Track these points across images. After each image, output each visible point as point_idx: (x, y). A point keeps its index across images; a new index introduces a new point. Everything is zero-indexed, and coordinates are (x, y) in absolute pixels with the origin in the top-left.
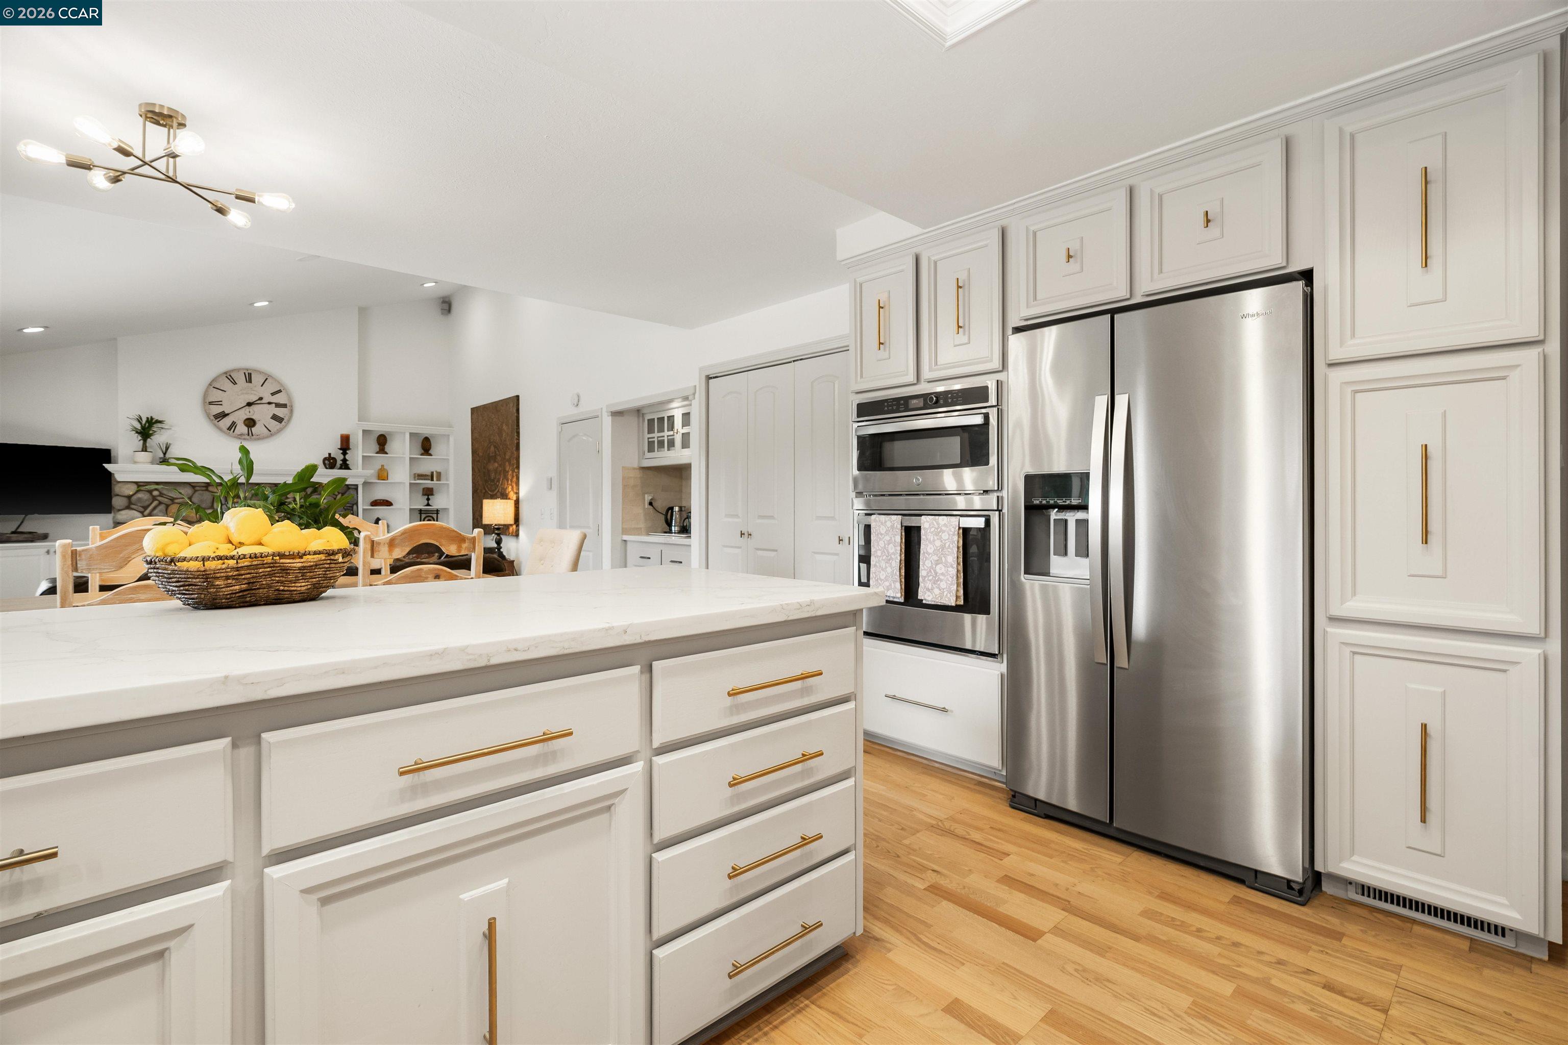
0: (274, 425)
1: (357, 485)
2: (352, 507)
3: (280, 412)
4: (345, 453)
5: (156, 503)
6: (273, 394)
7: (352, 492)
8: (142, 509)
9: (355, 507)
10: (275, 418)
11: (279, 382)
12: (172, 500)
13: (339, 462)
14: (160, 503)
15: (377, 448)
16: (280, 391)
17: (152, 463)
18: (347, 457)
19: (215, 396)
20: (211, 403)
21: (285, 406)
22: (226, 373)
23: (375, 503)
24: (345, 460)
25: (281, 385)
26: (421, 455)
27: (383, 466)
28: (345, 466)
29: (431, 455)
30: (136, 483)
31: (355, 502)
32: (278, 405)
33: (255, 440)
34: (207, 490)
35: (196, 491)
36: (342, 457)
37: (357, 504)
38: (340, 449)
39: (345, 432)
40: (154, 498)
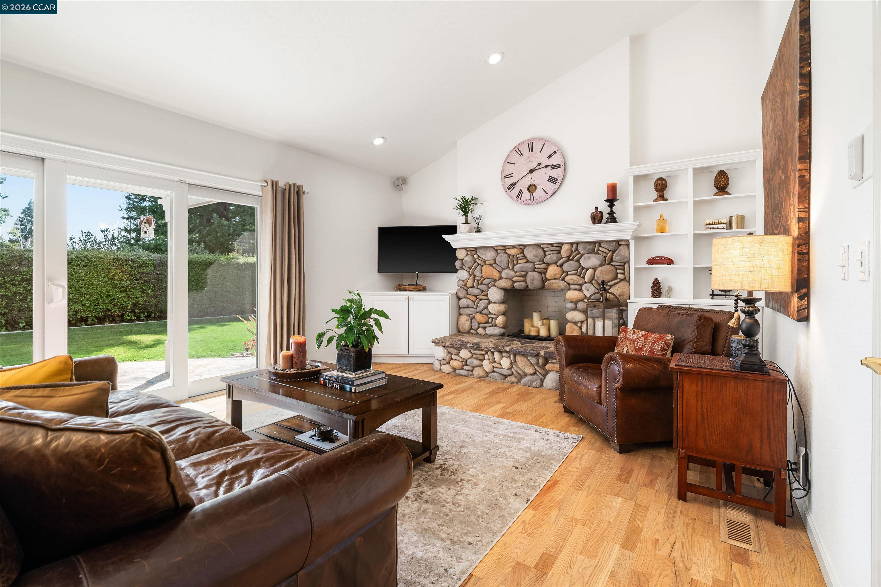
0: (551, 187)
1: (628, 241)
2: (624, 266)
3: (556, 173)
4: (611, 206)
5: (476, 264)
6: (549, 157)
7: (622, 250)
8: (468, 270)
9: (626, 265)
10: (552, 180)
11: (554, 144)
12: (484, 261)
13: (606, 216)
14: (479, 264)
15: (654, 194)
16: (555, 153)
17: (471, 232)
18: (614, 209)
19: (510, 169)
20: (506, 177)
21: (558, 166)
22: (515, 148)
23: (652, 261)
24: (612, 213)
25: (557, 146)
26: (714, 195)
27: (662, 216)
28: (612, 219)
29: (728, 193)
30: (465, 249)
31: (627, 260)
32: (554, 167)
33: (536, 204)
34: (506, 253)
35: (498, 253)
36: (609, 210)
37: (628, 262)
38: (606, 201)
39: (612, 181)
40: (475, 262)
